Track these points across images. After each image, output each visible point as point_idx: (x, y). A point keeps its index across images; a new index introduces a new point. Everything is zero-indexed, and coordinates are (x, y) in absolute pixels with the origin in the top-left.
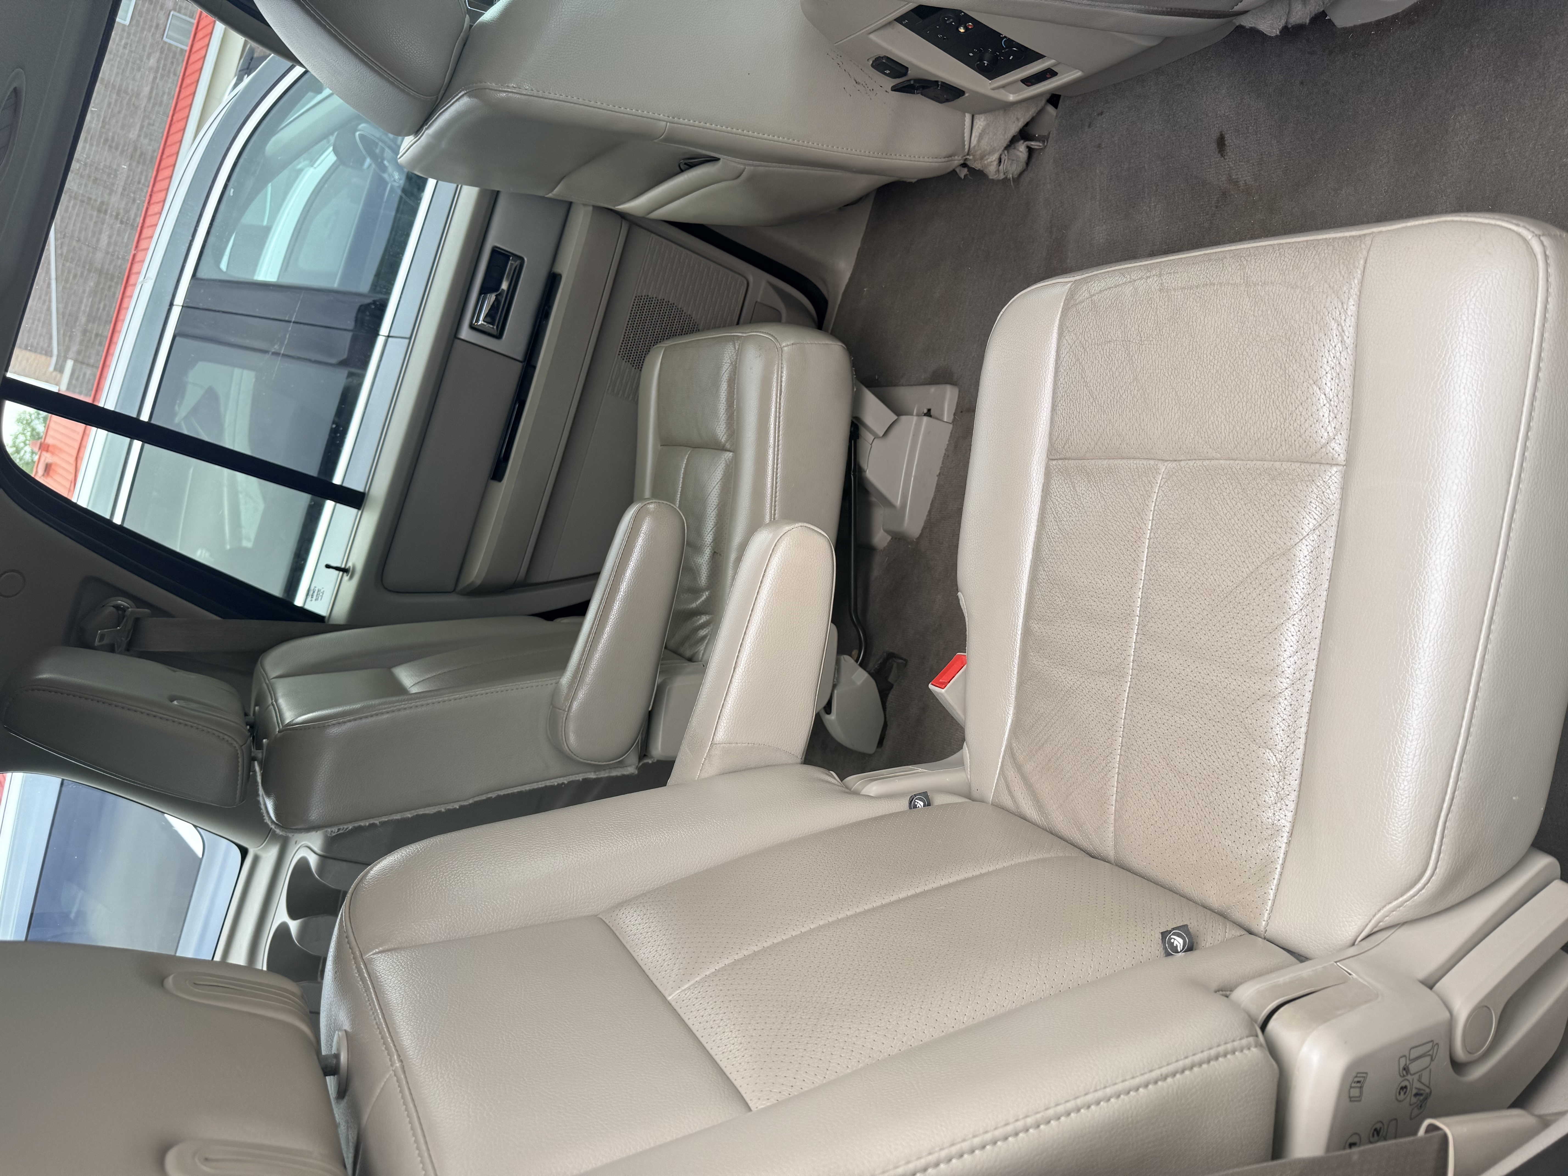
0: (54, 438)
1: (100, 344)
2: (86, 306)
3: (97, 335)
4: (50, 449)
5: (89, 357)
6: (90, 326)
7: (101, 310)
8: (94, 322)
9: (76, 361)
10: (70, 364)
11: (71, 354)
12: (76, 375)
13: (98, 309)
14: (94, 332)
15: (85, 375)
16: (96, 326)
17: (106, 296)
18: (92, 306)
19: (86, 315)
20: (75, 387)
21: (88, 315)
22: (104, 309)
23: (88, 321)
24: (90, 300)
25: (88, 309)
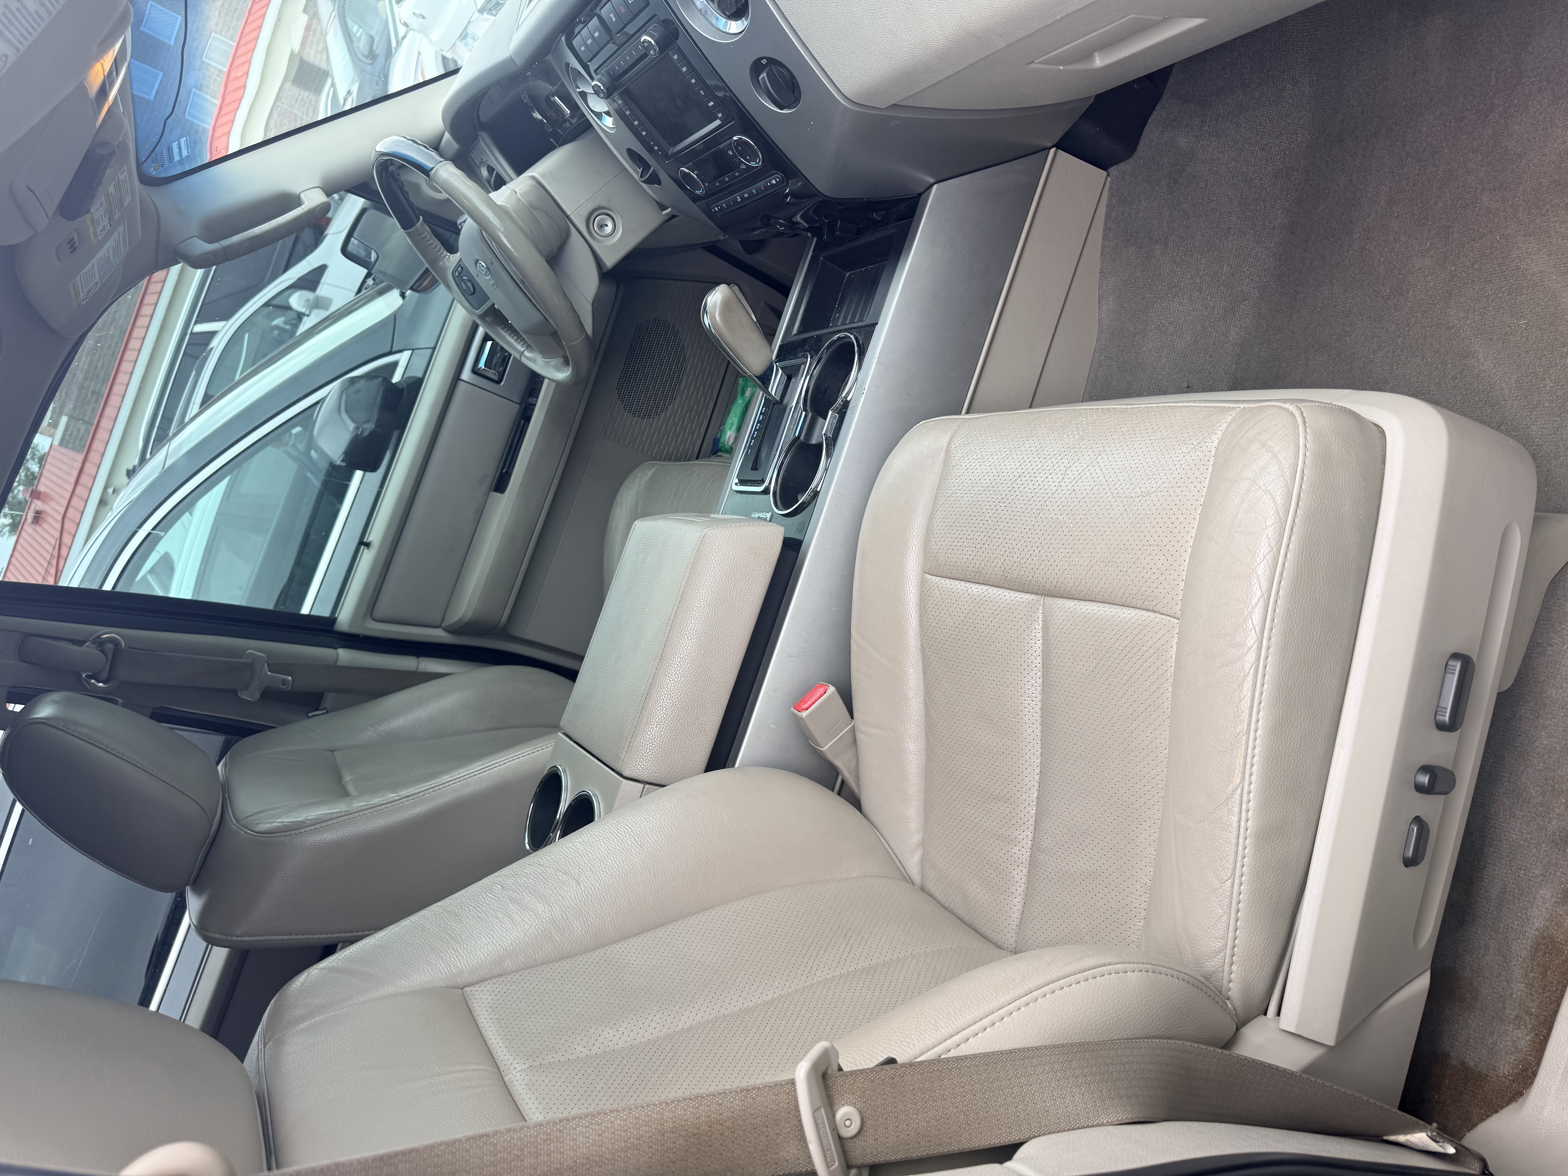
0: (45, 485)
1: (96, 402)
2: (84, 364)
3: (93, 392)
4: (41, 497)
5: (85, 415)
6: (87, 383)
7: (99, 368)
8: (91, 380)
9: (71, 417)
10: (64, 420)
11: (66, 410)
12: (70, 429)
13: (96, 367)
14: (91, 389)
15: (78, 431)
16: (93, 384)
17: (105, 355)
18: (90, 364)
19: (84, 372)
20: (68, 442)
21: (86, 372)
22: (102, 367)
23: (86, 378)
24: (89, 358)
25: (86, 367)
